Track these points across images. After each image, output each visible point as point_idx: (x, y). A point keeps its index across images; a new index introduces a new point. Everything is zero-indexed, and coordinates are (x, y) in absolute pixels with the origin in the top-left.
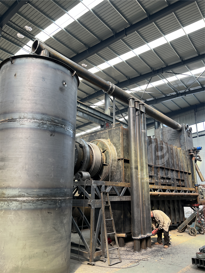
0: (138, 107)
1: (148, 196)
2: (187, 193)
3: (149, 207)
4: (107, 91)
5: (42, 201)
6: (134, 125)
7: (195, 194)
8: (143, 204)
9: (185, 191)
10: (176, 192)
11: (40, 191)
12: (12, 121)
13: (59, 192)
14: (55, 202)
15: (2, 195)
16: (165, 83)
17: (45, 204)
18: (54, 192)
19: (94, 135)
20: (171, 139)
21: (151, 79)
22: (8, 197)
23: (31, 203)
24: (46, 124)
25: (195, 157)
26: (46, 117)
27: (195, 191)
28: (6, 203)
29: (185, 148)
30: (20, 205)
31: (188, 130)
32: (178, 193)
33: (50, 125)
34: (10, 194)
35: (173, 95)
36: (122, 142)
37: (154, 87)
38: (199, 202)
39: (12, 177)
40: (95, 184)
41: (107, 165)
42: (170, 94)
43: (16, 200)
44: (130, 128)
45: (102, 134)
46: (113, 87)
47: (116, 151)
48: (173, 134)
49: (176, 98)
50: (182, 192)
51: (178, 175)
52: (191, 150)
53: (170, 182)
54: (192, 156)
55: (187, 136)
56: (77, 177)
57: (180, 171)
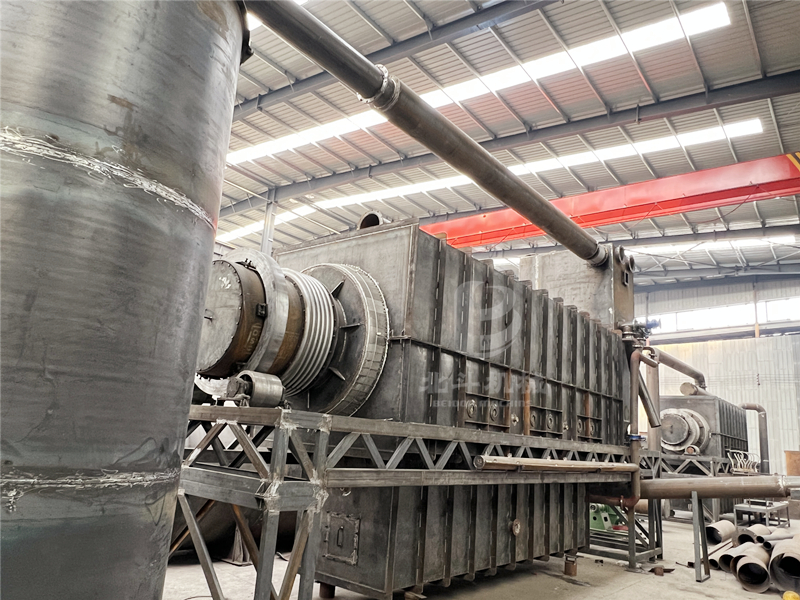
9: (601, 457)
10: (574, 458)
51: (584, 403)
52: (627, 327)
53: (558, 427)
54: (629, 347)
55: (619, 282)
56: (233, 389)
57: (592, 394)
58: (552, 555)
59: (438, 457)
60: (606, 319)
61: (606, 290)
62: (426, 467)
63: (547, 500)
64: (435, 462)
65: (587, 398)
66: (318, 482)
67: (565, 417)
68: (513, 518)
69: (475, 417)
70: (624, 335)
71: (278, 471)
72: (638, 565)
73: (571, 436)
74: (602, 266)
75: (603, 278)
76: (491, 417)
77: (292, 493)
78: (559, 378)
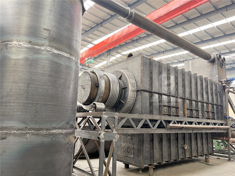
51: (208, 107)
52: (223, 81)
53: (198, 115)
54: (224, 88)
55: (219, 67)
56: (91, 107)
57: (210, 104)
58: (199, 156)
59: (154, 125)
60: (215, 79)
61: (215, 69)
62: (150, 128)
63: (196, 138)
64: (153, 126)
65: (208, 105)
66: (116, 132)
67: (200, 111)
68: (184, 144)
69: (167, 112)
70: (222, 84)
71: (103, 129)
72: (232, 159)
73: (203, 117)
74: (213, 61)
75: (213, 66)
76: (173, 112)
77: (108, 136)
78: (197, 99)
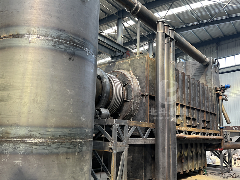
0: (167, 33)
1: (174, 139)
2: (212, 137)
3: (176, 152)
4: (131, 11)
5: (59, 144)
6: (163, 54)
7: (220, 137)
8: (170, 148)
11: (56, 131)
12: (18, 37)
13: (79, 132)
14: (75, 145)
15: (6, 135)
16: (188, 10)
17: (62, 147)
18: (74, 132)
19: (112, 66)
20: (195, 74)
21: (172, 4)
22: (14, 138)
23: (45, 146)
24: (63, 43)
25: (222, 95)
26: (63, 35)
27: (220, 134)
28: (11, 145)
29: (212, 85)
30: (30, 148)
31: (216, 64)
32: (203, 137)
33: (68, 46)
34: (16, 134)
35: (194, 25)
36: (147, 75)
37: (174, 14)
38: (223, 146)
39: (19, 112)
40: (118, 124)
41: (129, 102)
42: (192, 24)
43: (25, 142)
44: (158, 58)
45: (123, 64)
46: (139, 5)
47: (139, 85)
48: (198, 68)
49: (198, 29)
50: (207, 135)
